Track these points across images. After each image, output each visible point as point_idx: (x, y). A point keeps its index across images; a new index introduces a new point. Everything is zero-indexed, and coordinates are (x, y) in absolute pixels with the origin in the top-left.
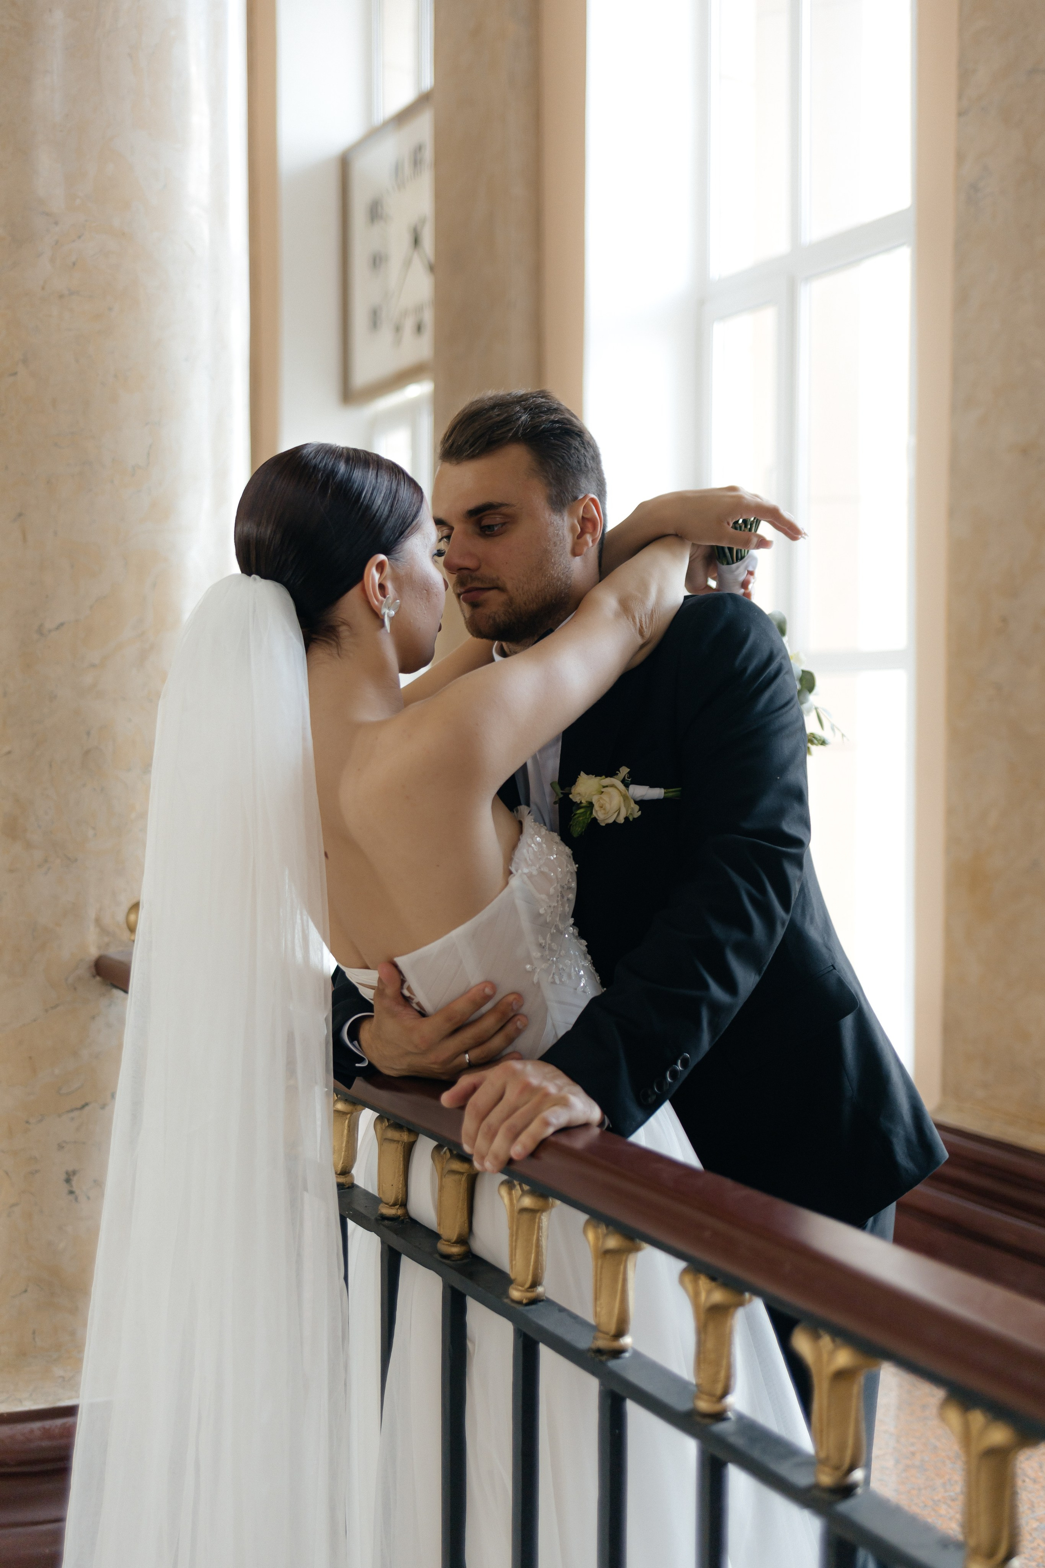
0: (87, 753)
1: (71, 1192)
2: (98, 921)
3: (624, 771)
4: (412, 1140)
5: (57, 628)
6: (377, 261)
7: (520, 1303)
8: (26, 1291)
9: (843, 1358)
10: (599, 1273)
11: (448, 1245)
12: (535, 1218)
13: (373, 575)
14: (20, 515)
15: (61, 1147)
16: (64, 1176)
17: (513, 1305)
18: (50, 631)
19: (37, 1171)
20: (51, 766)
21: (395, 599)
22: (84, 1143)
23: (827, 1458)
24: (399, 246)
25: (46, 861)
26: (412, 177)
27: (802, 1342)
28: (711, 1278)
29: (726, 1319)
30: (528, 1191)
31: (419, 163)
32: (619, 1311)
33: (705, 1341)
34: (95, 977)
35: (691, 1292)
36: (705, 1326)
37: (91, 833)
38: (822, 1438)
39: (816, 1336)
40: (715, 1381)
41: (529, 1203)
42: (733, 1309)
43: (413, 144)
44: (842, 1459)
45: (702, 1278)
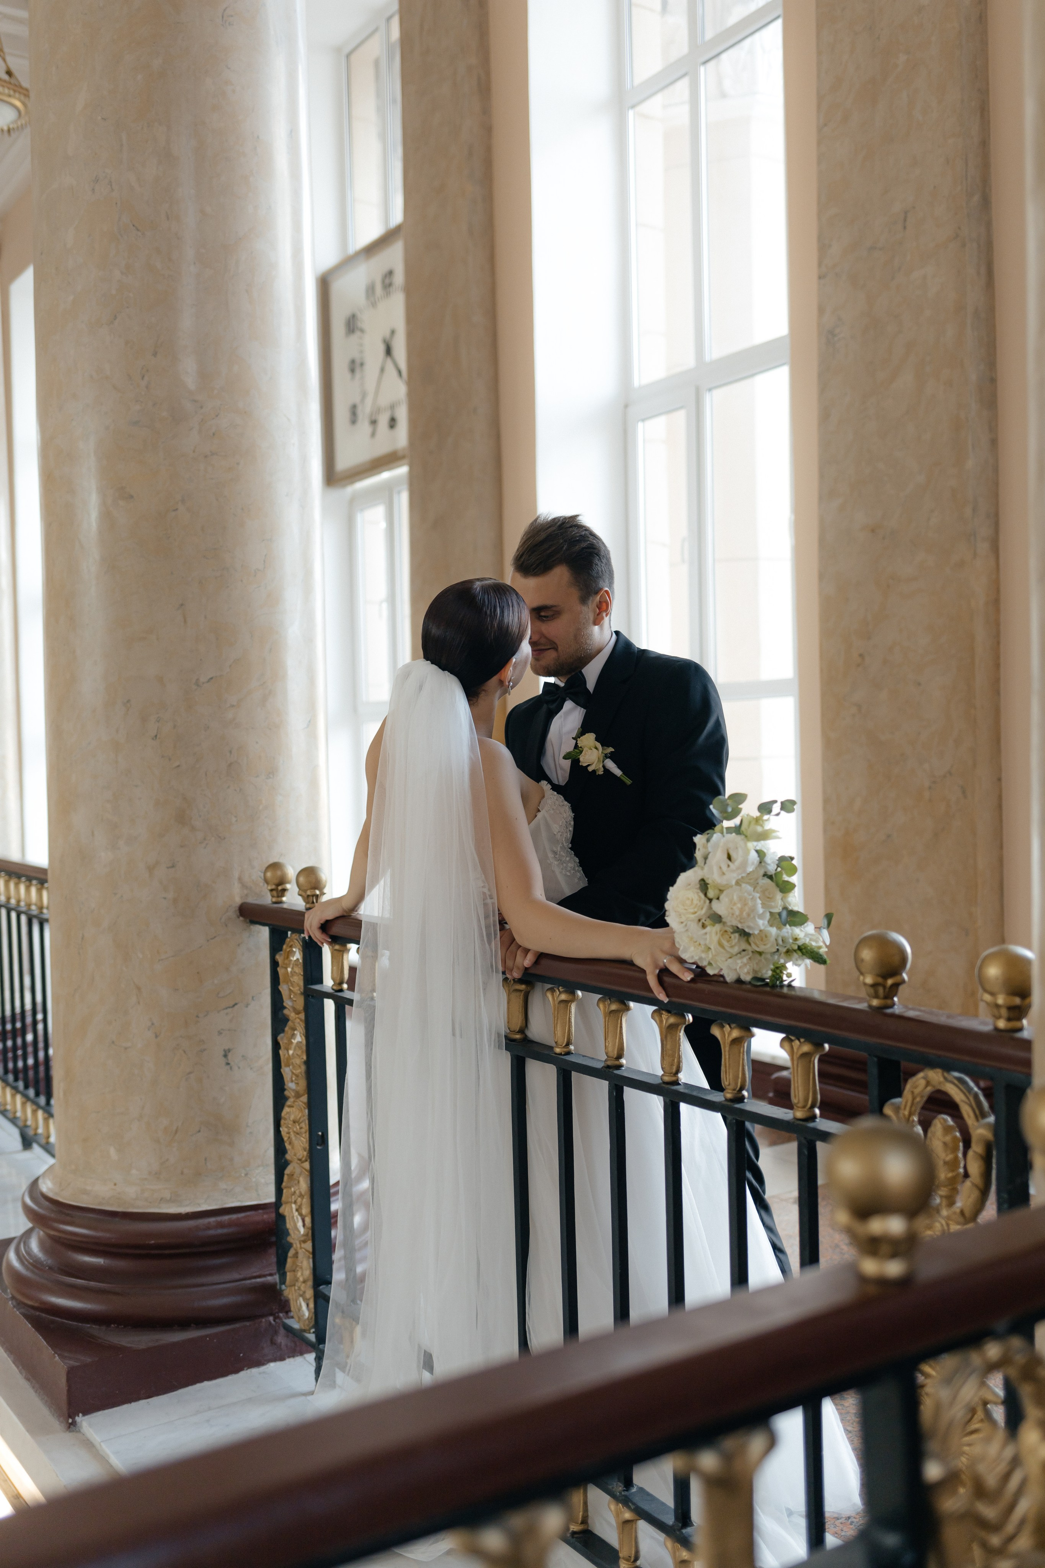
0: (230, 765)
1: (228, 1064)
2: (240, 879)
3: (611, 749)
5: (208, 681)
6: (354, 367)
7: (561, 1054)
8: (199, 1131)
9: (736, 1033)
10: (607, 1025)
11: (514, 1034)
12: (567, 1006)
14: (182, 605)
15: (220, 1033)
16: (223, 1053)
17: (558, 1056)
18: (203, 683)
19: (205, 1050)
20: (206, 775)
22: (235, 1031)
23: (729, 1085)
24: (374, 355)
25: (205, 839)
26: (384, 297)
27: (716, 1031)
28: (669, 1012)
29: (677, 1032)
30: (563, 990)
31: (390, 285)
32: (618, 1045)
33: (666, 1045)
34: (239, 917)
35: (658, 1021)
36: (666, 1037)
37: (234, 819)
38: (726, 1074)
39: (722, 1027)
40: (672, 1065)
41: (563, 997)
42: (680, 1026)
43: (385, 269)
44: (736, 1084)
45: (664, 1012)
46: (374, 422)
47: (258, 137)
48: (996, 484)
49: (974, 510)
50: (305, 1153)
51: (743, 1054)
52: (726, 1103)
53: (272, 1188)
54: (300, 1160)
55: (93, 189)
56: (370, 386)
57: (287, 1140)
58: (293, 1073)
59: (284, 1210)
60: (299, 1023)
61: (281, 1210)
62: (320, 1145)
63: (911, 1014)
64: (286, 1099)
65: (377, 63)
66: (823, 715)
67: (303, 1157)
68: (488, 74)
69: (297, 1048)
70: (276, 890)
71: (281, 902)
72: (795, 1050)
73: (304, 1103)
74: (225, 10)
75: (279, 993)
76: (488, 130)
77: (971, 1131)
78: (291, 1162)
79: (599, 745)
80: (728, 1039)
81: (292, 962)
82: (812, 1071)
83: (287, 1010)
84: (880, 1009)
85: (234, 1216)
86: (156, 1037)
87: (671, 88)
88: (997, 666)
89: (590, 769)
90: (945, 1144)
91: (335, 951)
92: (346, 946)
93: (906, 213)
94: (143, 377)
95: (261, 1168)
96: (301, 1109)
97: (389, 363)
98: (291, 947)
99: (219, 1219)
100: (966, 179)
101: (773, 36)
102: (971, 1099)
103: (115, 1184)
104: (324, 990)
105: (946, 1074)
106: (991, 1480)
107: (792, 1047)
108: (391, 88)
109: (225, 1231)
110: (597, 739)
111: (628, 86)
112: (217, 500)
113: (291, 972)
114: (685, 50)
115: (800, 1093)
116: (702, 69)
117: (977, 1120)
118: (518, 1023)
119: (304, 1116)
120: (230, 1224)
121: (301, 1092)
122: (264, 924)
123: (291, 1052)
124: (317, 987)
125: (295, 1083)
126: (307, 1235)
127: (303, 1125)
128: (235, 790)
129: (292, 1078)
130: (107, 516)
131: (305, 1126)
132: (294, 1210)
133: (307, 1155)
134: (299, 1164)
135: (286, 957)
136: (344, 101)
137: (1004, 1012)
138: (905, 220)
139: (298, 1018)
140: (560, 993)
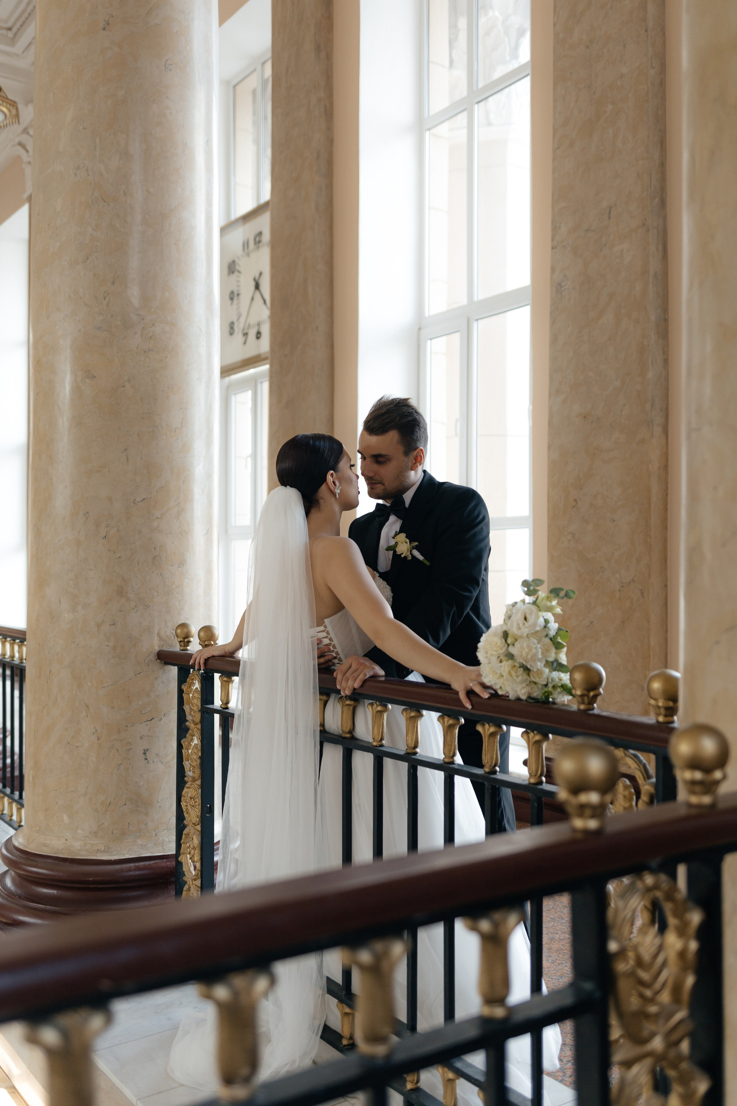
0: (155, 557)
1: (146, 759)
2: (158, 634)
3: (416, 543)
4: (327, 699)
5: (142, 501)
6: (233, 296)
7: (376, 746)
8: (125, 804)
9: (492, 729)
10: (408, 726)
11: (345, 734)
12: (382, 714)
13: (329, 478)
14: (126, 449)
15: (141, 738)
16: (143, 751)
17: (374, 747)
18: (138, 502)
19: (132, 749)
20: (138, 563)
21: (339, 487)
22: (152, 737)
23: (488, 762)
24: (247, 288)
25: (136, 607)
26: (255, 249)
27: (479, 728)
28: (449, 716)
29: (454, 730)
30: (379, 704)
31: (260, 242)
32: (415, 739)
33: (447, 738)
34: (157, 660)
35: (442, 723)
36: (447, 733)
37: (156, 594)
38: (486, 756)
39: (483, 725)
40: (450, 751)
41: (379, 708)
42: (456, 726)
43: (257, 231)
44: (492, 762)
45: (446, 717)
46: (246, 334)
47: (186, 144)
48: (667, 389)
49: (652, 405)
50: (198, 819)
51: (497, 743)
52: (486, 774)
53: (173, 845)
54: (194, 824)
55: (76, 174)
56: (244, 310)
57: (186, 810)
58: (191, 765)
59: (181, 858)
60: (196, 731)
61: (180, 859)
62: (208, 814)
63: (605, 714)
64: (186, 783)
65: (254, 92)
66: (549, 540)
67: (196, 822)
68: (331, 103)
69: (195, 748)
70: (184, 641)
71: (186, 650)
72: (531, 739)
73: (198, 785)
74: (167, 61)
75: (184, 711)
76: (330, 141)
77: (641, 787)
78: (188, 825)
79: (408, 541)
80: (487, 732)
81: (193, 690)
82: (541, 752)
83: (188, 722)
84: (585, 711)
85: (147, 863)
86: (99, 739)
87: (454, 119)
88: (666, 510)
89: (403, 556)
90: (625, 796)
91: (224, 682)
92: (231, 678)
93: (610, 208)
94: (105, 299)
95: (166, 831)
96: (196, 789)
97: (257, 295)
98: (192, 680)
99: (137, 864)
100: (651, 187)
101: (524, 87)
102: (642, 767)
103: (66, 840)
104: (215, 708)
105: (626, 752)
106: (647, 957)
107: (528, 737)
108: (263, 110)
109: (141, 872)
110: (407, 537)
111: (426, 115)
112: (152, 381)
113: (192, 697)
114: (465, 94)
115: (533, 768)
116: (476, 106)
117: (645, 780)
118: (348, 727)
119: (198, 794)
120: (144, 868)
121: (197, 778)
122: (174, 665)
123: (190, 751)
124: (210, 706)
125: (192, 771)
126: (197, 875)
127: (197, 800)
128: (158, 574)
129: (190, 768)
130: (77, 389)
131: (199, 801)
132: (188, 859)
133: (199, 821)
134: (193, 827)
135: (189, 686)
136: (231, 116)
137: (663, 711)
138: (610, 213)
139: (196, 728)
140: (377, 706)
